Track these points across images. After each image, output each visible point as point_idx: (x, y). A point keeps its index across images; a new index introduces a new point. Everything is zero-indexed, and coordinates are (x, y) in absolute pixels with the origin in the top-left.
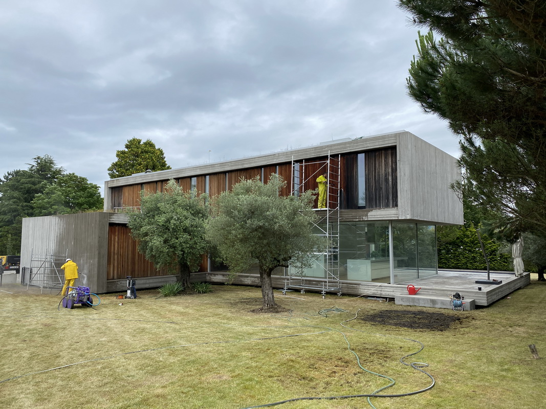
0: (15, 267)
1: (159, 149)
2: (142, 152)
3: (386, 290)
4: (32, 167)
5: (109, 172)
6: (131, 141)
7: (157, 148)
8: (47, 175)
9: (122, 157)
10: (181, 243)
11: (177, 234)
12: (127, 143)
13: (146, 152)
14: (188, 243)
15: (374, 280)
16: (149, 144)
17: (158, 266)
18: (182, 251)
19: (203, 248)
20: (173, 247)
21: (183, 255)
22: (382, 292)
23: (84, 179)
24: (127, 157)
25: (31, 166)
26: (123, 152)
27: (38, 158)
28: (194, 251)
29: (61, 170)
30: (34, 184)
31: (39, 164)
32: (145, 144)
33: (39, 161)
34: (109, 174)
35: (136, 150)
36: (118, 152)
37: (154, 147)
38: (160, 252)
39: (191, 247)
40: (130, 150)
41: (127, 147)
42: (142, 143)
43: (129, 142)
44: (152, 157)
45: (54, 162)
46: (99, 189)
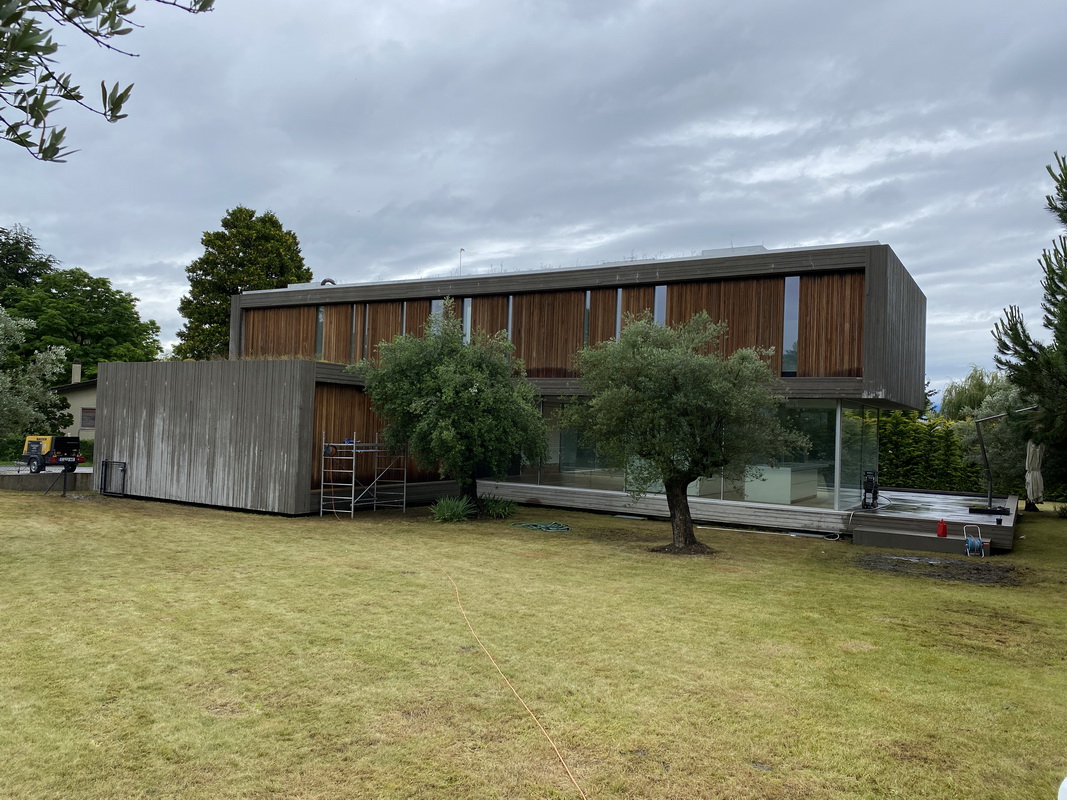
1: (289, 233)
2: (257, 237)
3: (829, 520)
6: (234, 213)
7: (285, 230)
9: (220, 246)
12: (226, 215)
13: (266, 237)
15: (793, 503)
16: (270, 221)
22: (821, 524)
23: (103, 282)
26: (219, 236)
29: (50, 261)
32: (262, 220)
35: (245, 232)
36: (207, 234)
37: (280, 226)
40: (233, 232)
41: (226, 224)
42: (255, 218)
43: (229, 214)
44: (278, 250)
45: (37, 243)
46: (137, 303)
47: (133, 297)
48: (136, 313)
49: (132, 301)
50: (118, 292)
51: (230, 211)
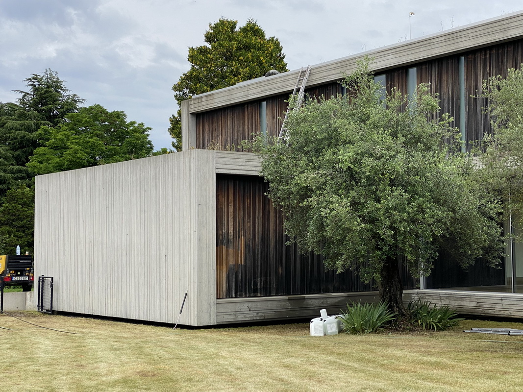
0: (22, 278)
1: (272, 39)
2: (239, 49)
4: (24, 96)
5: (175, 93)
6: (216, 26)
7: (267, 37)
8: (51, 110)
9: (201, 61)
10: (387, 210)
11: (377, 189)
12: (208, 29)
13: (247, 47)
14: (403, 210)
16: (253, 30)
17: (339, 263)
18: (391, 228)
19: (439, 221)
20: (372, 220)
21: (394, 237)
23: (119, 116)
24: (211, 60)
25: (23, 94)
26: (202, 51)
27: (34, 78)
28: (419, 229)
29: (75, 101)
30: (29, 130)
31: (37, 89)
32: (244, 30)
33: (36, 83)
34: (176, 96)
35: (226, 44)
36: (192, 50)
37: (263, 35)
38: (344, 230)
39: (413, 221)
40: (216, 44)
41: (208, 38)
42: (237, 29)
43: (212, 28)
44: (258, 58)
45: (64, 84)
46: (150, 132)
47: (145, 127)
48: (149, 143)
49: (145, 130)
50: (133, 123)
51: (213, 25)
